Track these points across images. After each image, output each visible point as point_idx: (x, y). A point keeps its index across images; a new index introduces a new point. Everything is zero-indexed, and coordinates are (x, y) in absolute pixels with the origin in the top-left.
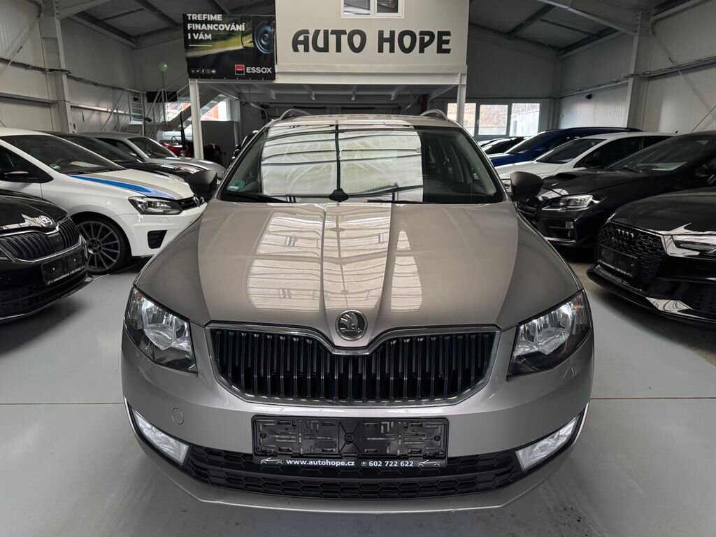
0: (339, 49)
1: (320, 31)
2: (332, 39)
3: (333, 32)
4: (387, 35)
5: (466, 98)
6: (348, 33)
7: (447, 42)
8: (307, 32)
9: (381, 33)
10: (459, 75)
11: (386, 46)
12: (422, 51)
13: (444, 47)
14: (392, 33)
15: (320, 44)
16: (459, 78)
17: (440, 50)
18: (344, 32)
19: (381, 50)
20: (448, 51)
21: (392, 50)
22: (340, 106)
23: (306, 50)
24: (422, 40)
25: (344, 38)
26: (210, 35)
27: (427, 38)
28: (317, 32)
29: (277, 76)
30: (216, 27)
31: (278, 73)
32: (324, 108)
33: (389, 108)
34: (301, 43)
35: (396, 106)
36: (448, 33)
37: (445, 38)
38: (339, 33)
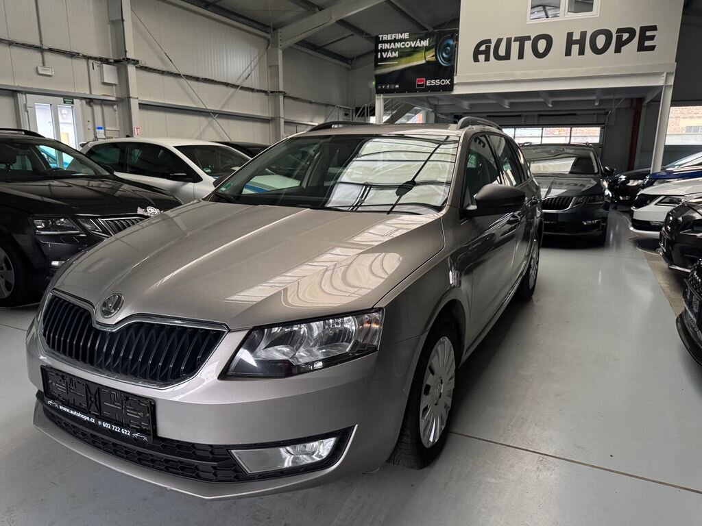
0: (521, 56)
1: (502, 39)
2: (515, 46)
3: (516, 39)
4: (576, 37)
5: (672, 101)
6: (532, 39)
7: (652, 38)
8: (489, 41)
9: (570, 35)
10: (665, 75)
11: (575, 48)
12: (618, 50)
13: (647, 43)
14: (583, 34)
15: (502, 52)
16: (664, 78)
17: (641, 48)
18: (528, 38)
19: (568, 53)
20: (652, 48)
21: (581, 52)
22: (536, 114)
23: (487, 59)
24: (619, 38)
25: (528, 44)
26: (397, 52)
27: (626, 36)
28: (499, 41)
29: (455, 87)
30: (403, 45)
31: (457, 84)
32: (519, 116)
34: (482, 53)
35: (603, 112)
36: (654, 28)
37: (648, 33)
38: (522, 40)
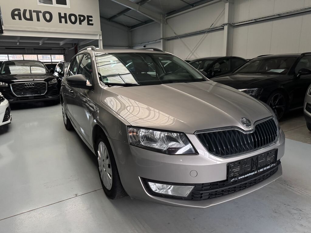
0: (38, 20)
1: (27, 10)
2: (34, 15)
3: (34, 11)
4: (63, 15)
5: (103, 46)
6: (42, 12)
7: (91, 20)
8: (19, 10)
9: (60, 14)
10: (99, 35)
11: (63, 20)
12: (80, 24)
13: (90, 22)
14: (65, 14)
15: (28, 16)
16: (99, 36)
17: (89, 24)
18: (40, 12)
19: (61, 22)
20: (92, 24)
21: (66, 22)
22: (33, 48)
23: (20, 19)
24: (80, 19)
25: (41, 15)
27: (82, 18)
28: (25, 11)
29: (4, 31)
31: (5, 30)
32: (24, 49)
33: (59, 49)
34: (16, 15)
36: (91, 17)
37: (90, 18)
38: (38, 12)
